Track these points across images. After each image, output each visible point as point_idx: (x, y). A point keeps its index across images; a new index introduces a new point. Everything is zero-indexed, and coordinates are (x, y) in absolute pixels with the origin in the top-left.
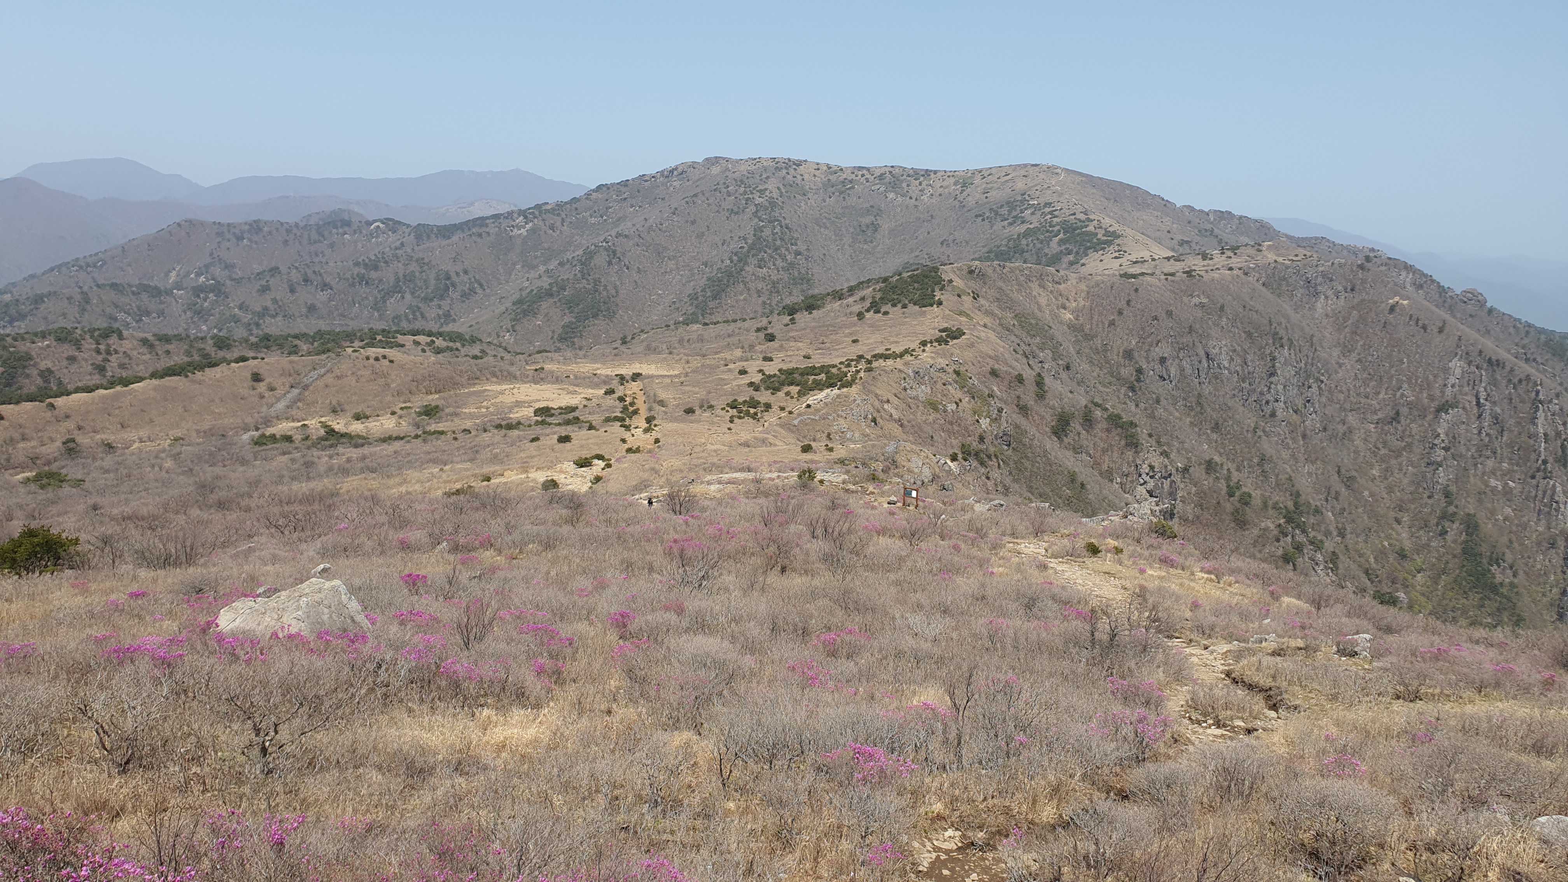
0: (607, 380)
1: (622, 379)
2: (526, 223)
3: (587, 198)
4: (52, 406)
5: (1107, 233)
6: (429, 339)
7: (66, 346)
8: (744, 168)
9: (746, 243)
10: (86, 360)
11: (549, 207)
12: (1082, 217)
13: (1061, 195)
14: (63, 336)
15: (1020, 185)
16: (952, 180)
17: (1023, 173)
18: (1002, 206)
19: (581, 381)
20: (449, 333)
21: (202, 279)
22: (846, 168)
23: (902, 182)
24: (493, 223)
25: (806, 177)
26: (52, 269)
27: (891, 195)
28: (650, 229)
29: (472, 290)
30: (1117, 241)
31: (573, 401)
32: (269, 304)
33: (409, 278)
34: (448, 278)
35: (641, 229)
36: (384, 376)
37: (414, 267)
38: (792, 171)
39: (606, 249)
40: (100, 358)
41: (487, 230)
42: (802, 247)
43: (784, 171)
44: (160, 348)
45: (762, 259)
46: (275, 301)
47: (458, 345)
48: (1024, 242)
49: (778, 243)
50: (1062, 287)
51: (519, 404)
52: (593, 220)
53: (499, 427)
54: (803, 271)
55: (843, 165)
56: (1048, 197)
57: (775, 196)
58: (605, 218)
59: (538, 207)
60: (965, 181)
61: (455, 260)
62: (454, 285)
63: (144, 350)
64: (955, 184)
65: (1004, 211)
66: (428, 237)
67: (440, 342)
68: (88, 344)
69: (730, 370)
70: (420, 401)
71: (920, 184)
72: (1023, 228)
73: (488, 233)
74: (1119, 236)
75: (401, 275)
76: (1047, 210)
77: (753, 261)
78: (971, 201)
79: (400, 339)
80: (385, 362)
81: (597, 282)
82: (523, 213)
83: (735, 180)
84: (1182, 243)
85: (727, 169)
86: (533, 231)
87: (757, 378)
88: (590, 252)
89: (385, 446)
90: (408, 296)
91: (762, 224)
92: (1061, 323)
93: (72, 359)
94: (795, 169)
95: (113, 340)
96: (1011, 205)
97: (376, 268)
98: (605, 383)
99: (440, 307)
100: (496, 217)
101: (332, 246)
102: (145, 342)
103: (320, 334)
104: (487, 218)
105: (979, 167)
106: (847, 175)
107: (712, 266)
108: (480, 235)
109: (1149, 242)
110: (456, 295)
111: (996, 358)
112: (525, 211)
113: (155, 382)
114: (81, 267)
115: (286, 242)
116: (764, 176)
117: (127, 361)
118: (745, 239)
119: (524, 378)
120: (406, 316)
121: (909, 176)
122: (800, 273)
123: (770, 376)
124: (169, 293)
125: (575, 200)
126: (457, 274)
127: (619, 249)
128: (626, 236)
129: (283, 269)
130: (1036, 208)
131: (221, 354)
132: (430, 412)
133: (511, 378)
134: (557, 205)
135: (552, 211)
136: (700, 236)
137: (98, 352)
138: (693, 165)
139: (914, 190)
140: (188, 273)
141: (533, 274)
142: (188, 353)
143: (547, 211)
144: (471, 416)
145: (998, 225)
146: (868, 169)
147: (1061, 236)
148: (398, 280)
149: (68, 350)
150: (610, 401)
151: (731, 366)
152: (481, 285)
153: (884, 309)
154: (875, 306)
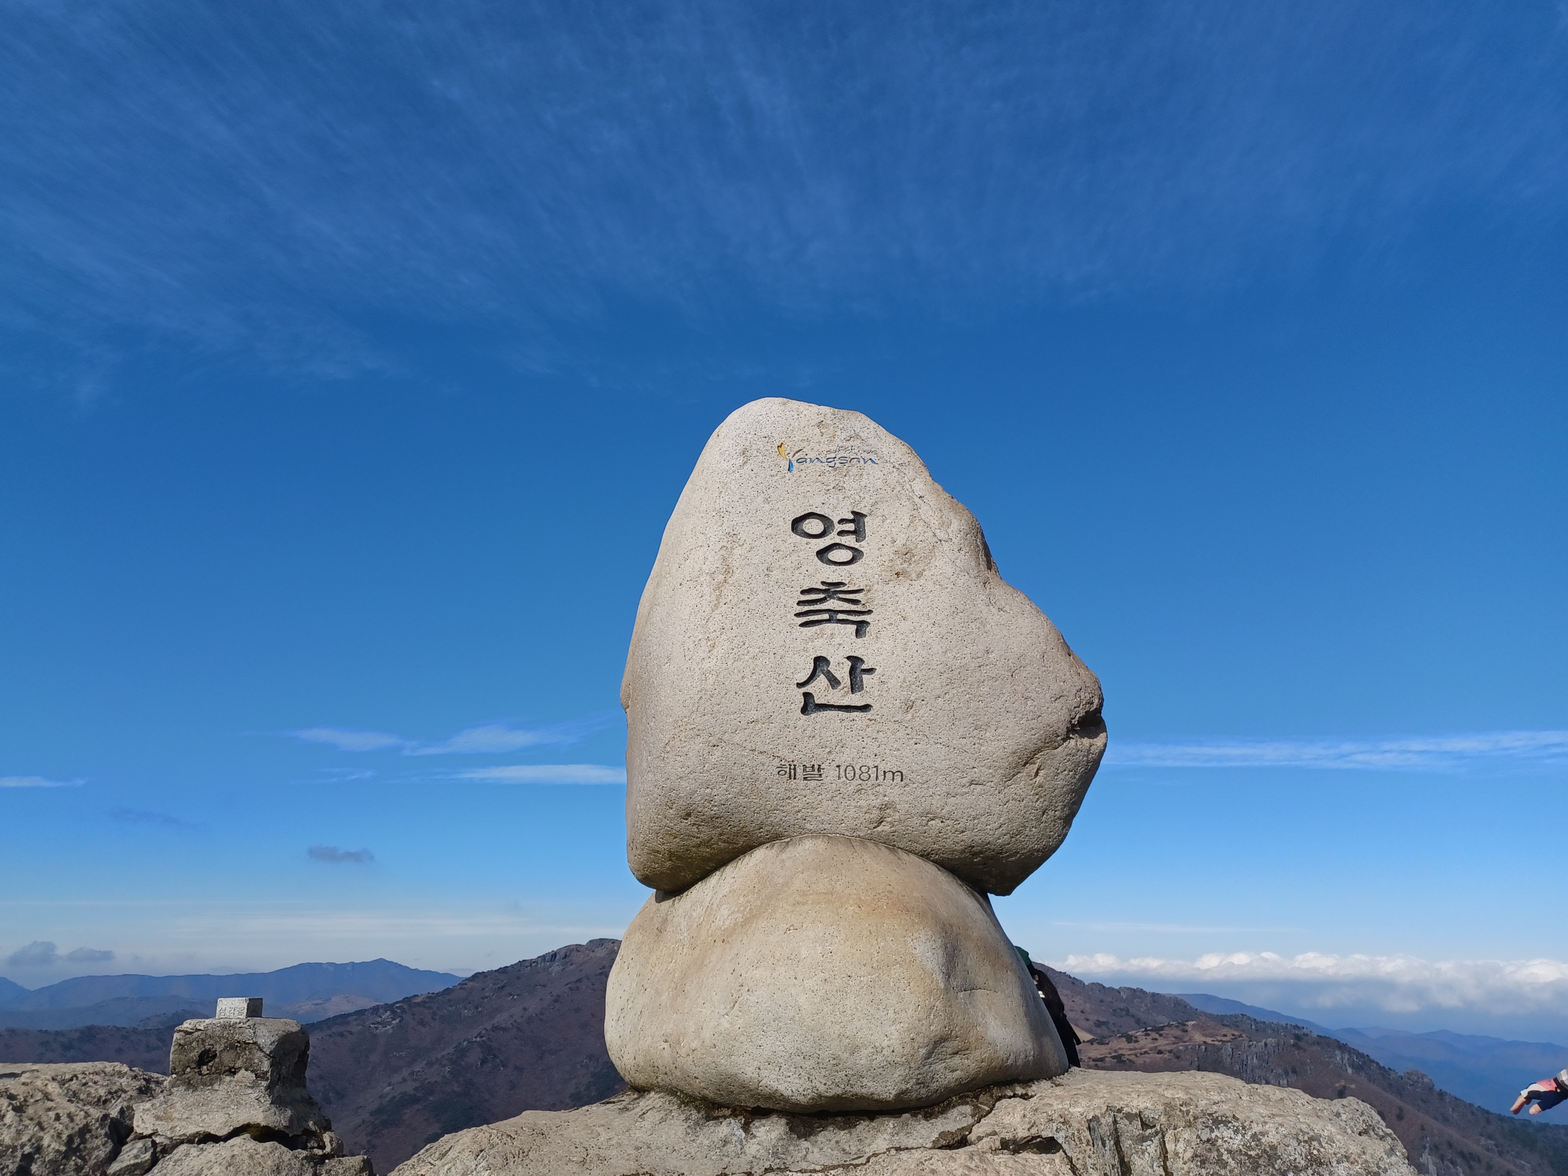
2: (393, 1019)
3: (460, 988)
11: (418, 1000)
24: (356, 1020)
28: (529, 1020)
35: (519, 1020)
39: (480, 1045)
41: (349, 1029)
52: (466, 1013)
58: (480, 1009)
59: (407, 1000)
73: (351, 1032)
81: (468, 1084)
82: (389, 1007)
85: (613, 952)
86: (400, 1028)
88: (463, 1049)
100: (359, 1013)
104: (349, 1015)
108: (341, 1035)
112: (393, 1005)
127: (494, 1046)
128: (504, 1030)
134: (429, 997)
135: (423, 1004)
138: (578, 948)
141: (396, 1078)
143: (417, 1005)
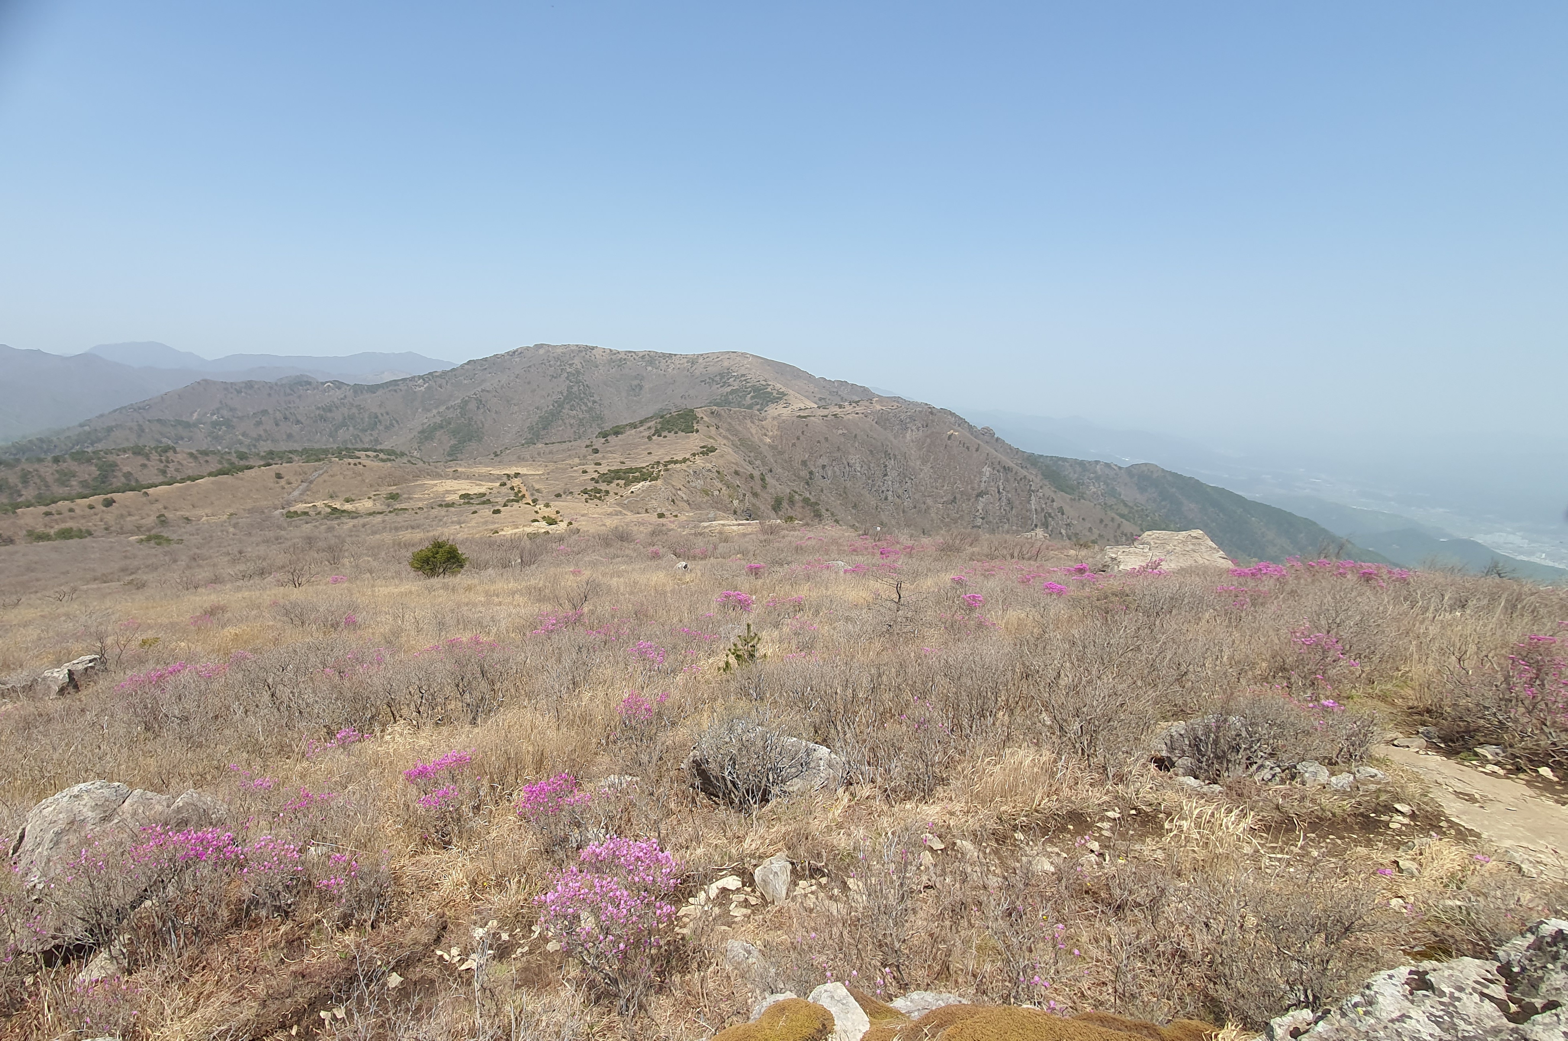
0: (499, 478)
1: (508, 476)
3: (461, 368)
4: (146, 493)
5: (779, 393)
6: (375, 454)
7: (140, 457)
8: (559, 351)
9: (562, 396)
10: (153, 466)
11: (437, 374)
12: (764, 383)
13: (750, 370)
14: (138, 451)
15: (726, 364)
16: (685, 360)
17: (727, 356)
18: (716, 376)
19: (483, 478)
20: (387, 450)
21: (215, 417)
22: (621, 351)
23: (655, 360)
24: (403, 383)
25: (597, 356)
26: (115, 411)
27: (649, 368)
28: (502, 387)
29: (392, 425)
30: (785, 398)
31: (482, 490)
32: (262, 433)
33: (352, 417)
34: (377, 417)
36: (360, 475)
37: (354, 410)
39: (476, 399)
40: (162, 465)
41: (398, 388)
42: (597, 398)
43: (584, 353)
44: (202, 459)
45: (573, 405)
46: (265, 430)
47: (393, 457)
48: (730, 397)
49: (582, 395)
50: (763, 423)
51: (448, 492)
52: (466, 382)
53: (441, 505)
54: (598, 412)
55: (619, 350)
56: (743, 371)
57: (579, 367)
59: (430, 374)
60: (693, 361)
61: (380, 406)
62: (380, 422)
63: (191, 460)
64: (688, 362)
65: (717, 379)
66: (362, 392)
67: (381, 456)
68: (155, 456)
69: (575, 471)
70: (385, 491)
71: (667, 361)
72: (729, 389)
73: (401, 390)
74: (785, 395)
75: (346, 415)
76: (743, 379)
77: (567, 406)
78: (697, 373)
79: (357, 453)
80: (361, 467)
81: (470, 419)
82: (420, 377)
83: (555, 357)
84: (820, 399)
85: (549, 351)
86: (428, 388)
87: (596, 475)
89: (371, 518)
90: (351, 428)
91: (572, 384)
92: (765, 444)
93: (144, 466)
94: (590, 352)
95: (170, 454)
96: (722, 375)
97: (330, 411)
98: (498, 479)
99: (371, 435)
100: (404, 380)
101: (300, 397)
102: (191, 455)
103: (305, 451)
104: (399, 380)
105: (701, 353)
106: (623, 356)
107: (541, 409)
108: (395, 391)
109: (803, 398)
110: (381, 428)
111: (736, 464)
112: (423, 376)
113: (212, 478)
114: (135, 410)
115: (269, 395)
116: (572, 355)
117: (180, 467)
118: (562, 393)
119: (447, 477)
120: (351, 441)
121: (659, 357)
123: (604, 474)
124: (195, 425)
126: (382, 415)
127: (483, 400)
128: (488, 391)
129: (271, 411)
130: (736, 377)
131: (242, 463)
132: (394, 497)
133: (439, 476)
134: (443, 373)
135: (440, 376)
136: (533, 391)
137: (161, 461)
138: (527, 349)
139: (663, 365)
140: (206, 413)
141: (429, 415)
142: (220, 462)
143: (437, 376)
144: (420, 499)
145: (715, 387)
146: (634, 353)
147: (752, 394)
148: (344, 418)
149: (141, 460)
150: (504, 490)
151: (575, 468)
152: (397, 422)
153: (663, 434)
154: (658, 433)
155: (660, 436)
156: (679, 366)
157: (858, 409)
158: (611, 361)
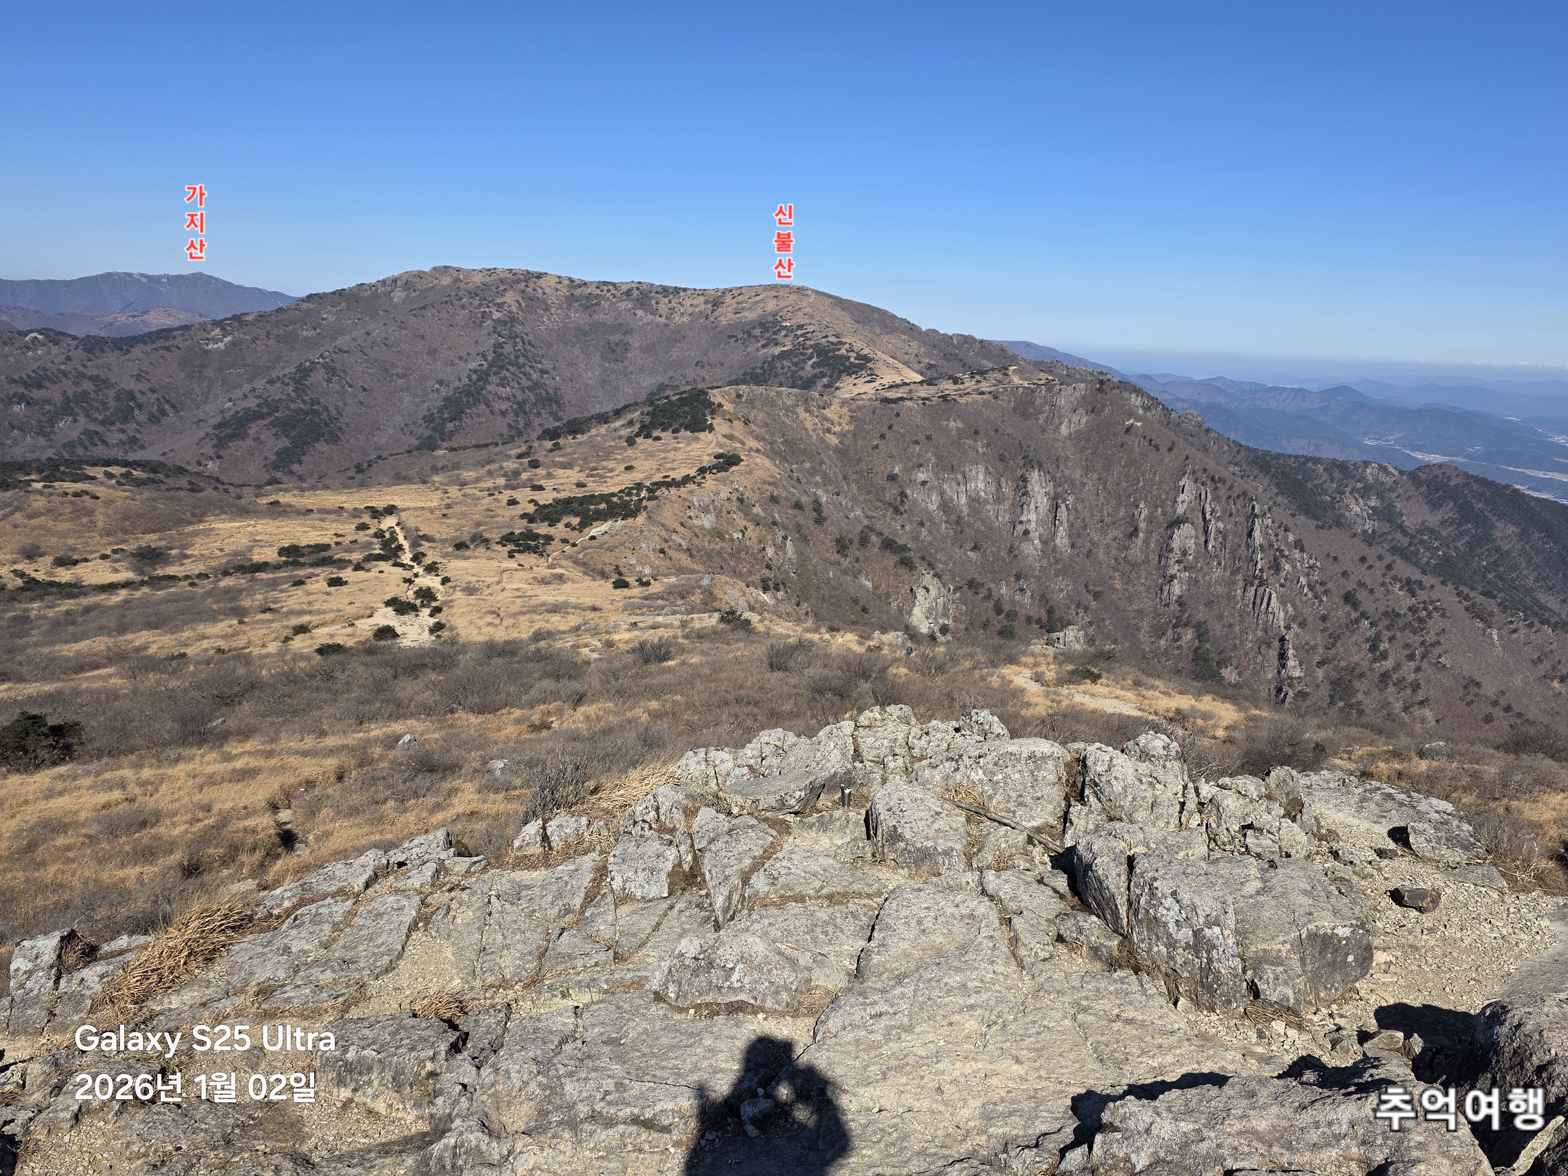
0: (357, 513)
1: (374, 512)
2: (224, 336)
3: (295, 308)
5: (859, 357)
6: (124, 470)
8: (478, 279)
9: (486, 360)
11: (250, 318)
12: (834, 340)
13: (812, 317)
15: (771, 306)
16: (702, 299)
17: (774, 293)
18: (754, 328)
19: (326, 515)
20: (149, 463)
22: (591, 283)
23: (651, 298)
24: (183, 335)
25: (547, 290)
27: (640, 313)
29: (164, 413)
30: (869, 365)
31: (323, 538)
33: (84, 397)
34: (133, 398)
35: (363, 344)
36: (87, 513)
37: (87, 386)
38: (532, 285)
41: (175, 343)
42: (547, 365)
43: (523, 284)
45: (505, 378)
47: (159, 478)
48: (779, 364)
49: (522, 360)
50: (826, 412)
51: (257, 543)
52: (304, 333)
53: (241, 569)
54: (551, 391)
55: (587, 279)
56: (799, 319)
57: (514, 309)
58: (318, 331)
60: (716, 300)
61: (139, 377)
62: (139, 406)
64: (706, 302)
65: (757, 332)
66: (103, 351)
67: (138, 474)
69: (497, 501)
70: (136, 542)
71: (670, 302)
72: (777, 350)
73: (177, 347)
74: (871, 360)
75: (70, 394)
76: (799, 332)
78: (723, 321)
79: (88, 470)
80: (90, 497)
82: (218, 324)
83: (470, 293)
84: (930, 367)
85: (458, 280)
87: (530, 509)
88: (305, 369)
90: (82, 419)
91: (502, 340)
92: (826, 448)
94: (535, 283)
96: (763, 325)
97: (40, 386)
98: (354, 517)
99: (124, 432)
104: (174, 330)
105: (728, 286)
106: (592, 290)
107: (448, 385)
108: (168, 349)
109: (900, 365)
110: (142, 417)
111: (775, 485)
112: (222, 321)
116: (502, 288)
119: (257, 514)
120: (81, 443)
121: (657, 293)
122: (547, 393)
123: (546, 506)
125: (280, 310)
126: (142, 393)
130: (790, 330)
132: (152, 554)
133: (244, 512)
134: (260, 316)
136: (432, 352)
138: (420, 275)
139: (663, 308)
144: (204, 559)
145: (752, 347)
146: (614, 285)
147: (814, 359)
148: (67, 400)
150: (366, 537)
151: (497, 496)
153: (656, 433)
154: (645, 431)
155: (647, 436)
156: (690, 310)
157: (985, 386)
158: (571, 299)
